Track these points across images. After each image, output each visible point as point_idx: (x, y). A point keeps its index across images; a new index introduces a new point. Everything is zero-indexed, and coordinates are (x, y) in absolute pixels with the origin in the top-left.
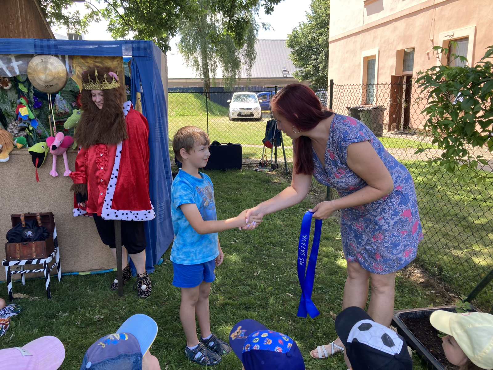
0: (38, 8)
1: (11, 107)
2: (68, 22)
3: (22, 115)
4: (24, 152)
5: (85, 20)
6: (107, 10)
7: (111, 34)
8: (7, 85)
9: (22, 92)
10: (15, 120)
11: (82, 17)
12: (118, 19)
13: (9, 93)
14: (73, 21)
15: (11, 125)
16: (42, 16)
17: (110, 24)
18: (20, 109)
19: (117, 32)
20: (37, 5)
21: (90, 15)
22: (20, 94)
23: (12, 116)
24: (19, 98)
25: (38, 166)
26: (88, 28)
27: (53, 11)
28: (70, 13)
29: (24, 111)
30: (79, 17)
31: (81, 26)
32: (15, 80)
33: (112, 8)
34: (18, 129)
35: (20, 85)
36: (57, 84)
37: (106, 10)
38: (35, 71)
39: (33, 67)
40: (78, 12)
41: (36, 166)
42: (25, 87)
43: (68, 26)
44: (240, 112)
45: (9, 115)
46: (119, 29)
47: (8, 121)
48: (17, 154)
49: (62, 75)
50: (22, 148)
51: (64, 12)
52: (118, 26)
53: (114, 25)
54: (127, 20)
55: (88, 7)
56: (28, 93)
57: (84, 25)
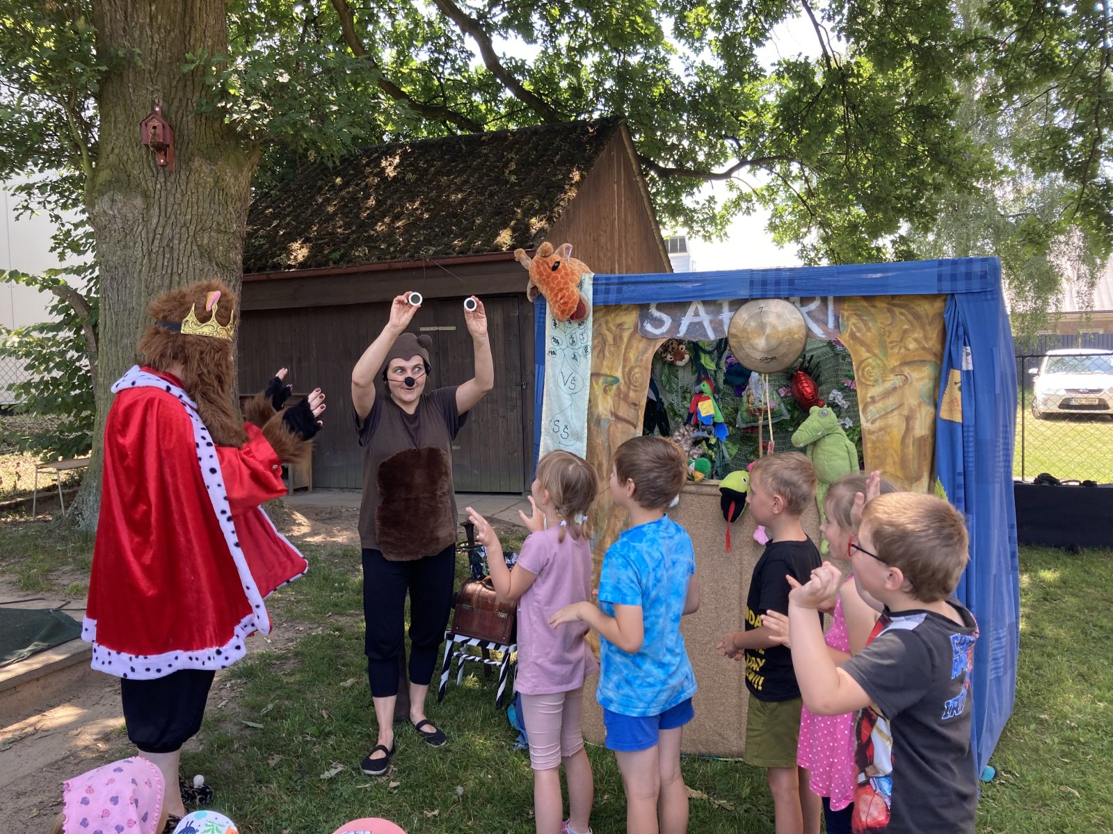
0: (645, 200)
1: (680, 399)
2: (692, 221)
3: (703, 414)
4: (706, 490)
5: (725, 212)
6: (769, 187)
7: (772, 235)
8: (682, 358)
9: (705, 370)
10: (685, 424)
11: (718, 209)
12: (789, 203)
13: (680, 373)
14: (701, 218)
15: (677, 433)
16: (649, 213)
17: (773, 216)
18: (700, 404)
19: (786, 231)
20: (643, 194)
21: (734, 203)
22: (701, 373)
23: (680, 416)
24: (699, 381)
25: (733, 520)
26: (728, 228)
27: (665, 201)
28: (698, 203)
29: (707, 408)
30: (714, 209)
31: (716, 225)
32: (695, 348)
33: (780, 182)
34: (689, 442)
35: (702, 355)
36: (785, 355)
37: (767, 190)
38: (744, 330)
39: (741, 323)
40: (711, 199)
41: (730, 518)
42: (713, 360)
43: (692, 228)
44: (1069, 399)
45: (675, 414)
46: (791, 224)
47: (672, 425)
48: (690, 493)
49: (796, 336)
50: (702, 480)
51: (687, 201)
52: (788, 218)
53: (781, 217)
54: (812, 206)
55: (731, 187)
56: (715, 372)
57: (721, 223)
